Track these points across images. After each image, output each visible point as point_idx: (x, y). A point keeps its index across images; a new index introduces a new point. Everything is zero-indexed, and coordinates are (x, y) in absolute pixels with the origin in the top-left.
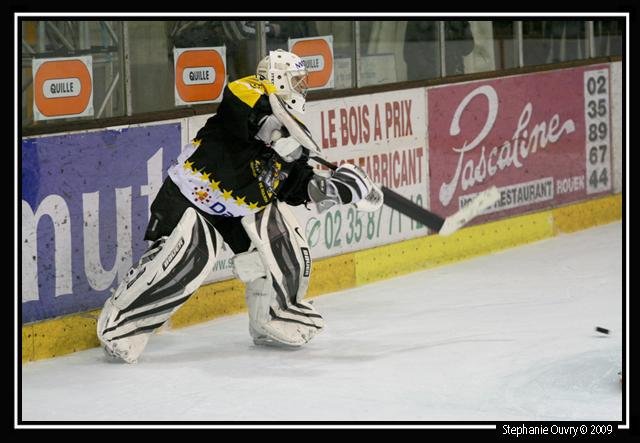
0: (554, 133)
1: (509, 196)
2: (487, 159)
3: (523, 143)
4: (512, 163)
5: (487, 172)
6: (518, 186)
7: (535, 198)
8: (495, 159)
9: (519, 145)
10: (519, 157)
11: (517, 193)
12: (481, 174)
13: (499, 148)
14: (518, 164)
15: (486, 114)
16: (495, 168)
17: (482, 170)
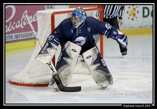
0: (35, 19)
1: (19, 36)
2: (12, 25)
3: (24, 21)
4: (21, 27)
5: (12, 29)
6: (22, 33)
7: (29, 36)
8: (15, 26)
9: (23, 22)
10: (23, 25)
11: (22, 35)
13: (16, 23)
14: (22, 27)
15: (11, 13)
16: (15, 28)
17: (10, 28)
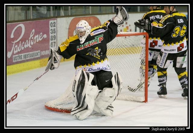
0: (41, 38)
1: (27, 56)
2: (21, 45)
3: (32, 40)
4: (29, 46)
5: (21, 49)
6: (30, 53)
7: (35, 56)
8: (24, 45)
9: (31, 41)
10: (31, 44)
11: (30, 55)
12: (20, 49)
13: (25, 42)
14: (30, 47)
15: (21, 32)
16: (24, 48)
17: (20, 48)
